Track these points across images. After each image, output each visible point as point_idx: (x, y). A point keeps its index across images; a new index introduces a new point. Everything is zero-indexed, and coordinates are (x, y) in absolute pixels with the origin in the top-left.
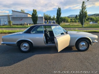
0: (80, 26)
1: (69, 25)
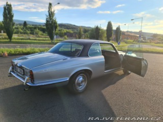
0: (48, 42)
1: (29, 39)
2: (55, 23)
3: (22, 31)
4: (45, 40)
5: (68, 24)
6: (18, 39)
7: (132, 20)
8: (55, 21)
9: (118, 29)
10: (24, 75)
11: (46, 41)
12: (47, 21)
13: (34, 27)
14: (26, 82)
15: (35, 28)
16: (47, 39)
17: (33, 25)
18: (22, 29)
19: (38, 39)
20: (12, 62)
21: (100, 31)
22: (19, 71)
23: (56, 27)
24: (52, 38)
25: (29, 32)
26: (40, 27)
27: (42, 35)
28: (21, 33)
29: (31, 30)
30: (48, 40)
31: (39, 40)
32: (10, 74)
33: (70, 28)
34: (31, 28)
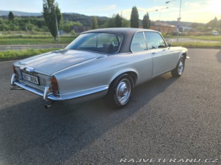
0: (50, 40)
2: (58, 11)
3: (7, 26)
4: (44, 38)
5: (74, 14)
6: (4, 38)
7: (167, 3)
8: (57, 8)
9: (146, 17)
10: (39, 85)
11: (46, 40)
12: (45, 9)
13: (23, 19)
14: (47, 96)
15: (26, 21)
16: (47, 36)
17: (22, 17)
18: (6, 24)
19: (33, 36)
20: (14, 67)
21: (123, 22)
22: (29, 79)
23: (59, 18)
24: (54, 34)
25: (17, 27)
26: (32, 19)
27: (38, 31)
28: (7, 29)
29: (21, 25)
30: (49, 38)
31: (35, 38)
32: (14, 85)
33: (77, 20)
34: (20, 21)
